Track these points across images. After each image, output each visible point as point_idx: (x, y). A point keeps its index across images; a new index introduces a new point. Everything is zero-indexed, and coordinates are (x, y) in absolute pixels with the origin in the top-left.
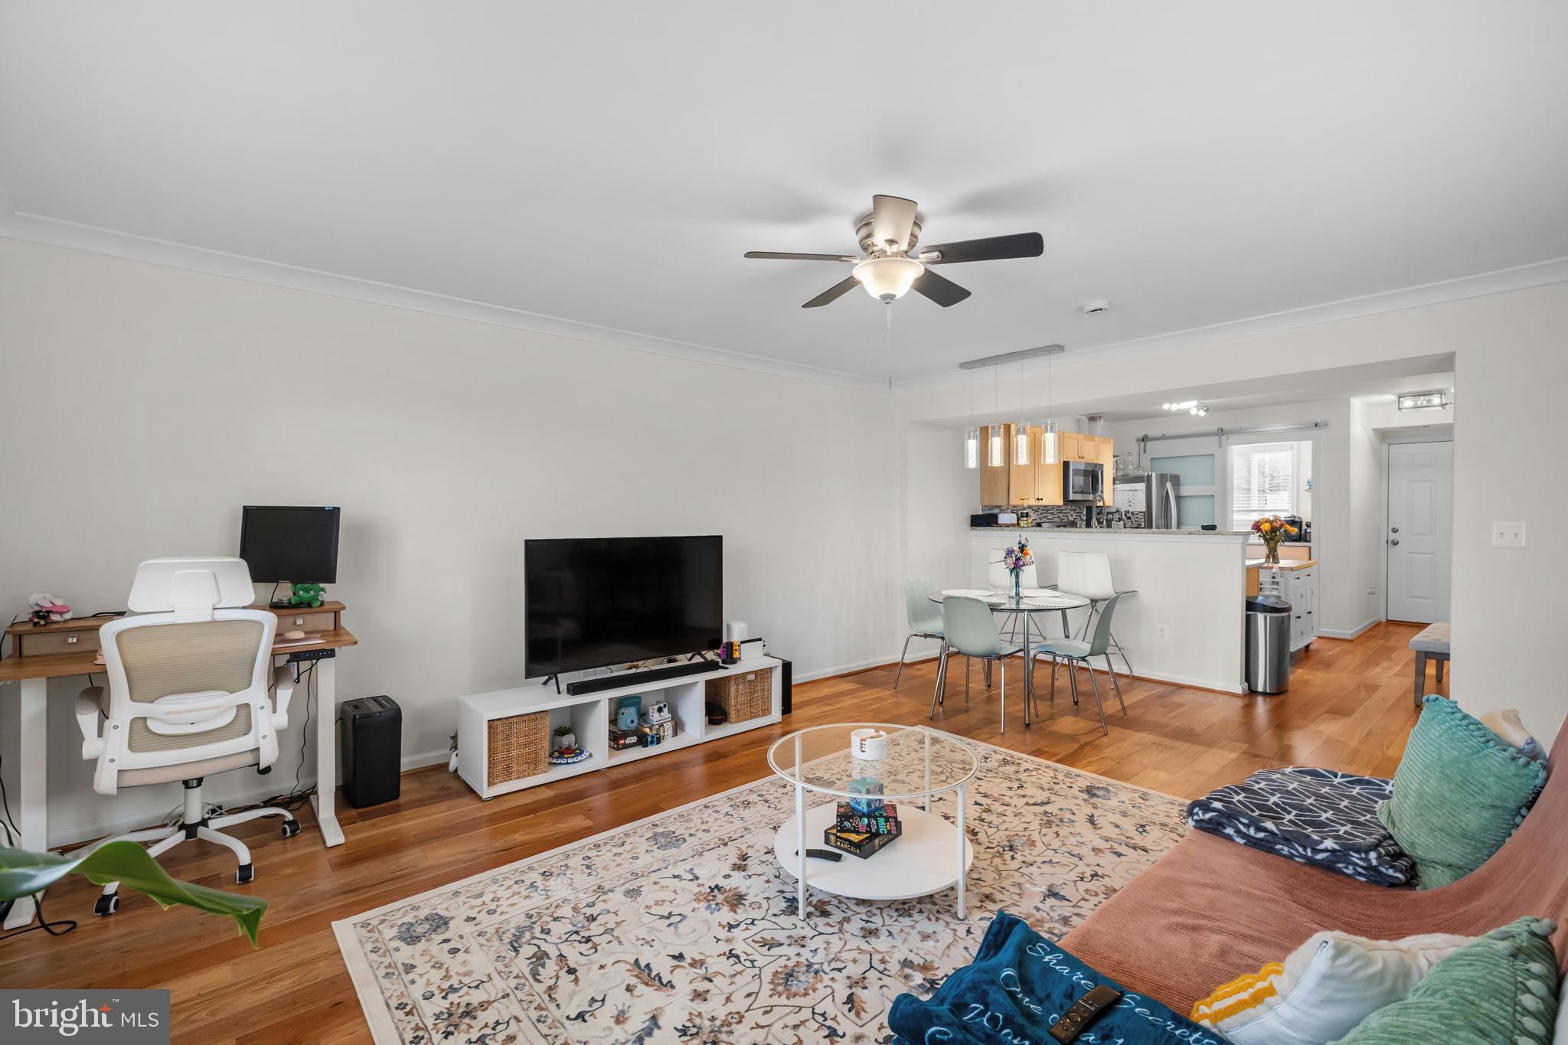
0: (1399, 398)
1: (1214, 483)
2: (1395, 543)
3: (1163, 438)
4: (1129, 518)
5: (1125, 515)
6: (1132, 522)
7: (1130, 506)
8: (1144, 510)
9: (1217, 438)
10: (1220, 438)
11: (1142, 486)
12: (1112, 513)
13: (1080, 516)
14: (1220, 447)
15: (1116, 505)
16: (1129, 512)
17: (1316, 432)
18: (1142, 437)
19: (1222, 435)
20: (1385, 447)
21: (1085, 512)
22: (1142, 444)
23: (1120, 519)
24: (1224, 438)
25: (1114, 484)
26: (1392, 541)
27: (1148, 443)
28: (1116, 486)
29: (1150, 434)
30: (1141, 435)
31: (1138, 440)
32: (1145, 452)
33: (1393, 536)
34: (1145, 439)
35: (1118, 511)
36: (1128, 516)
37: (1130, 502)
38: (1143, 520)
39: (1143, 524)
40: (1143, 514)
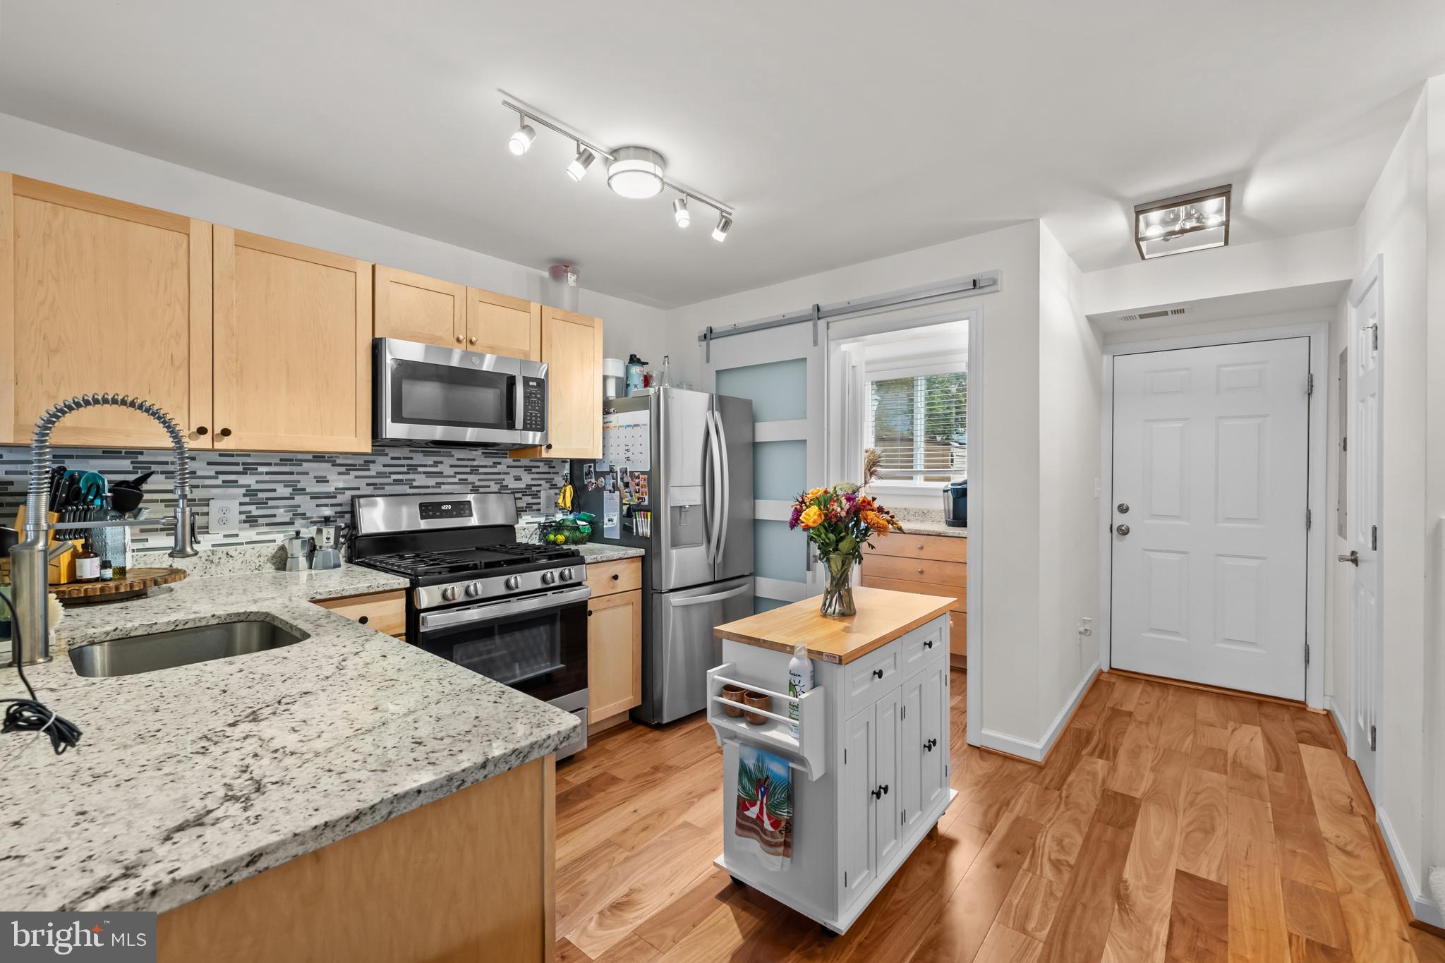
0: (1138, 213)
1: (805, 418)
2: (1124, 532)
3: (734, 331)
4: (627, 485)
5: (622, 479)
6: (631, 496)
7: (628, 459)
8: (648, 468)
9: (810, 324)
10: (815, 326)
11: (646, 417)
12: (603, 474)
13: (549, 481)
14: (815, 343)
15: (612, 457)
16: (626, 472)
17: (975, 302)
18: (704, 333)
19: (819, 319)
20: (1106, 359)
22: (704, 343)
23: (615, 488)
24: (822, 324)
26: (1119, 529)
27: (711, 342)
28: (612, 418)
29: (718, 326)
30: (704, 330)
31: (697, 339)
32: (707, 361)
33: (1120, 519)
34: (708, 335)
35: (612, 471)
36: (625, 480)
37: (628, 451)
38: (646, 490)
39: (646, 498)
40: (646, 476)
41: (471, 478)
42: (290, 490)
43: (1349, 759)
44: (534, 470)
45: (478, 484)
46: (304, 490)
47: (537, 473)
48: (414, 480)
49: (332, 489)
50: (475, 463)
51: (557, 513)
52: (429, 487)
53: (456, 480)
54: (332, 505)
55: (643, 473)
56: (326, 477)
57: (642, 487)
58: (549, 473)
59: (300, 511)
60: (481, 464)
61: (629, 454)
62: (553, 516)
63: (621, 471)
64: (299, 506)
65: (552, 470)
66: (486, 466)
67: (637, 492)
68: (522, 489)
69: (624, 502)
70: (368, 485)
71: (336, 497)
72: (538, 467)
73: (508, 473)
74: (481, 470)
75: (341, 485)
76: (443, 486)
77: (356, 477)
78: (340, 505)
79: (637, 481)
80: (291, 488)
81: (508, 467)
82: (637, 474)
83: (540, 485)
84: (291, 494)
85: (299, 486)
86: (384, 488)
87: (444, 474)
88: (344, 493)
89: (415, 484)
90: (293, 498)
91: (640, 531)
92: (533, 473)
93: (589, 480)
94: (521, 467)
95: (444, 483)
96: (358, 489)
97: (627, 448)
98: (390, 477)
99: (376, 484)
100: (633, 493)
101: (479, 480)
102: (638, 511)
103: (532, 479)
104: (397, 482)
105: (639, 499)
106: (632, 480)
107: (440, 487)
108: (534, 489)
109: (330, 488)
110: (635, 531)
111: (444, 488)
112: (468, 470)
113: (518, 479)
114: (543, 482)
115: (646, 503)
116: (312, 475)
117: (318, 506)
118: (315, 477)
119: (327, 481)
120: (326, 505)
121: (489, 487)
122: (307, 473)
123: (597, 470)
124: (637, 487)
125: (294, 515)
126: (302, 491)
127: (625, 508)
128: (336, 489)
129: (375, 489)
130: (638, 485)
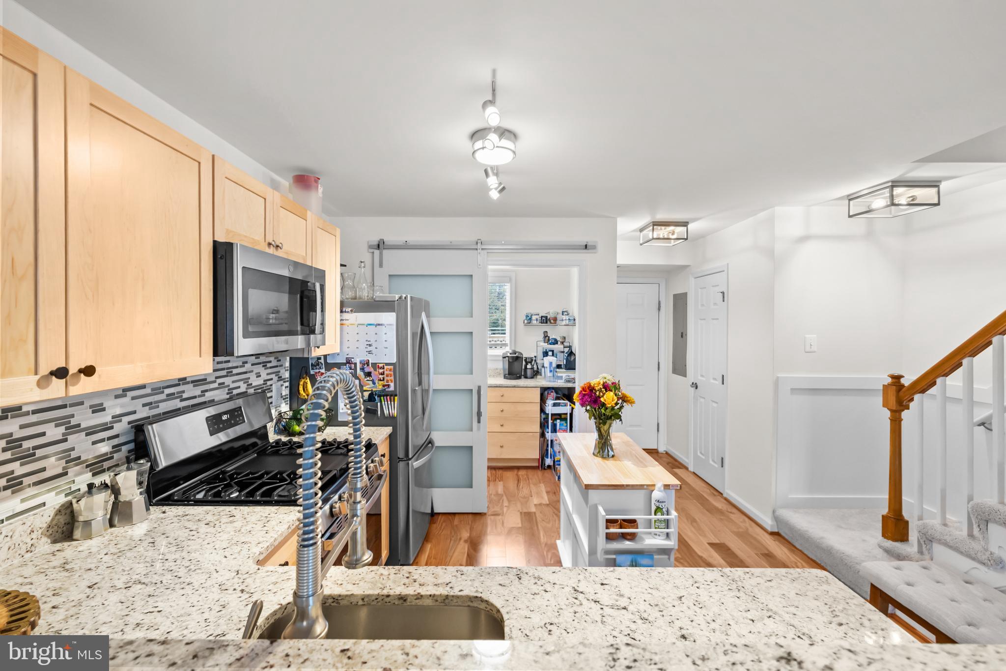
1: (472, 317)
3: (406, 246)
4: (369, 374)
5: (362, 369)
6: (374, 383)
7: (370, 352)
8: (394, 360)
9: (475, 252)
10: (479, 253)
11: (389, 318)
13: (277, 373)
15: (346, 350)
16: (368, 363)
17: (583, 256)
18: (376, 243)
19: (481, 249)
21: (287, 364)
22: (377, 252)
24: (484, 253)
25: (342, 312)
27: (385, 252)
28: (345, 316)
29: (389, 239)
30: (375, 240)
31: (370, 247)
32: (381, 265)
34: (380, 246)
35: (349, 362)
36: (367, 370)
37: (370, 345)
38: (392, 378)
39: (392, 385)
40: (392, 367)
41: (228, 381)
42: (62, 429)
43: (691, 472)
44: (269, 365)
45: (232, 386)
46: (79, 425)
47: (271, 368)
48: (183, 392)
49: (108, 419)
50: (230, 365)
51: (281, 403)
52: (195, 397)
53: (216, 385)
54: (109, 438)
55: (387, 364)
56: (102, 404)
57: (387, 376)
58: (277, 366)
59: (74, 455)
60: (235, 365)
61: (370, 349)
62: (280, 406)
63: (360, 363)
64: (73, 449)
65: (279, 363)
66: (237, 367)
67: (381, 380)
68: (261, 385)
69: (365, 388)
70: (144, 405)
71: (112, 428)
72: (270, 362)
73: (252, 371)
74: (235, 371)
75: (118, 411)
76: (207, 394)
77: (133, 398)
78: (117, 436)
79: (381, 371)
80: (63, 427)
81: (253, 365)
82: (381, 365)
83: (271, 379)
84: (64, 435)
85: (73, 422)
86: (158, 407)
87: (208, 381)
88: (120, 421)
89: (185, 396)
90: (66, 440)
91: (386, 412)
92: (267, 368)
93: (318, 371)
94: (259, 364)
95: (206, 391)
96: (134, 412)
97: (369, 343)
98: (163, 392)
99: (151, 403)
100: (377, 382)
101: (233, 382)
102: (384, 396)
103: (268, 374)
104: (170, 396)
105: (384, 386)
106: (375, 370)
107: (204, 395)
108: (269, 383)
109: (105, 418)
110: (379, 413)
111: (209, 396)
112: (224, 373)
113: (258, 376)
114: (273, 376)
115: (392, 388)
116: (87, 404)
117: (94, 443)
118: (91, 407)
119: (104, 409)
120: (103, 440)
121: (239, 387)
122: (82, 403)
123: (328, 361)
124: (381, 376)
125: (67, 462)
126: (74, 429)
127: (366, 394)
128: (113, 417)
129: (150, 409)
130: (383, 374)
